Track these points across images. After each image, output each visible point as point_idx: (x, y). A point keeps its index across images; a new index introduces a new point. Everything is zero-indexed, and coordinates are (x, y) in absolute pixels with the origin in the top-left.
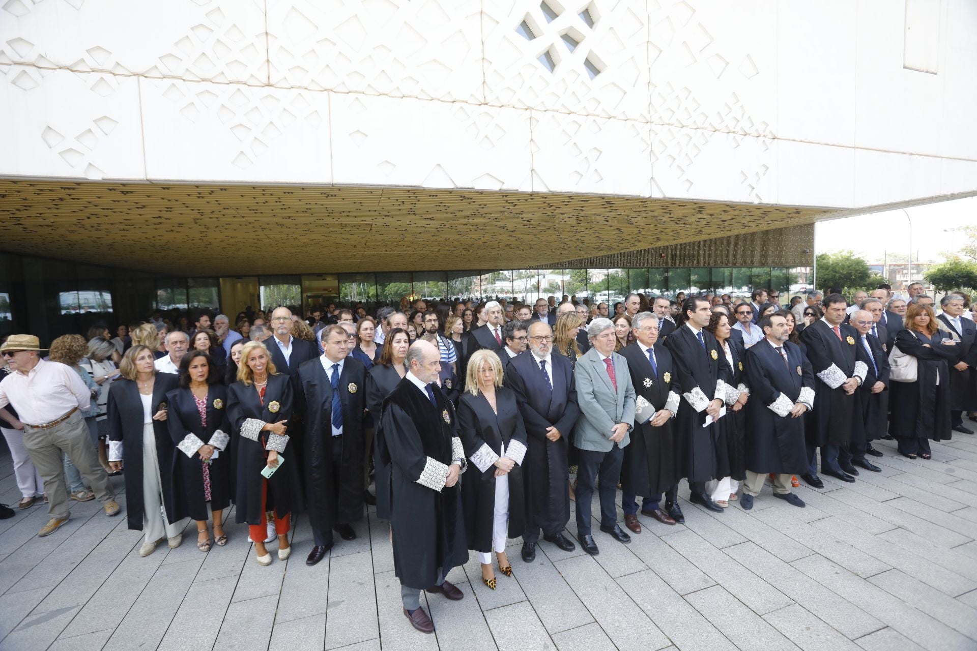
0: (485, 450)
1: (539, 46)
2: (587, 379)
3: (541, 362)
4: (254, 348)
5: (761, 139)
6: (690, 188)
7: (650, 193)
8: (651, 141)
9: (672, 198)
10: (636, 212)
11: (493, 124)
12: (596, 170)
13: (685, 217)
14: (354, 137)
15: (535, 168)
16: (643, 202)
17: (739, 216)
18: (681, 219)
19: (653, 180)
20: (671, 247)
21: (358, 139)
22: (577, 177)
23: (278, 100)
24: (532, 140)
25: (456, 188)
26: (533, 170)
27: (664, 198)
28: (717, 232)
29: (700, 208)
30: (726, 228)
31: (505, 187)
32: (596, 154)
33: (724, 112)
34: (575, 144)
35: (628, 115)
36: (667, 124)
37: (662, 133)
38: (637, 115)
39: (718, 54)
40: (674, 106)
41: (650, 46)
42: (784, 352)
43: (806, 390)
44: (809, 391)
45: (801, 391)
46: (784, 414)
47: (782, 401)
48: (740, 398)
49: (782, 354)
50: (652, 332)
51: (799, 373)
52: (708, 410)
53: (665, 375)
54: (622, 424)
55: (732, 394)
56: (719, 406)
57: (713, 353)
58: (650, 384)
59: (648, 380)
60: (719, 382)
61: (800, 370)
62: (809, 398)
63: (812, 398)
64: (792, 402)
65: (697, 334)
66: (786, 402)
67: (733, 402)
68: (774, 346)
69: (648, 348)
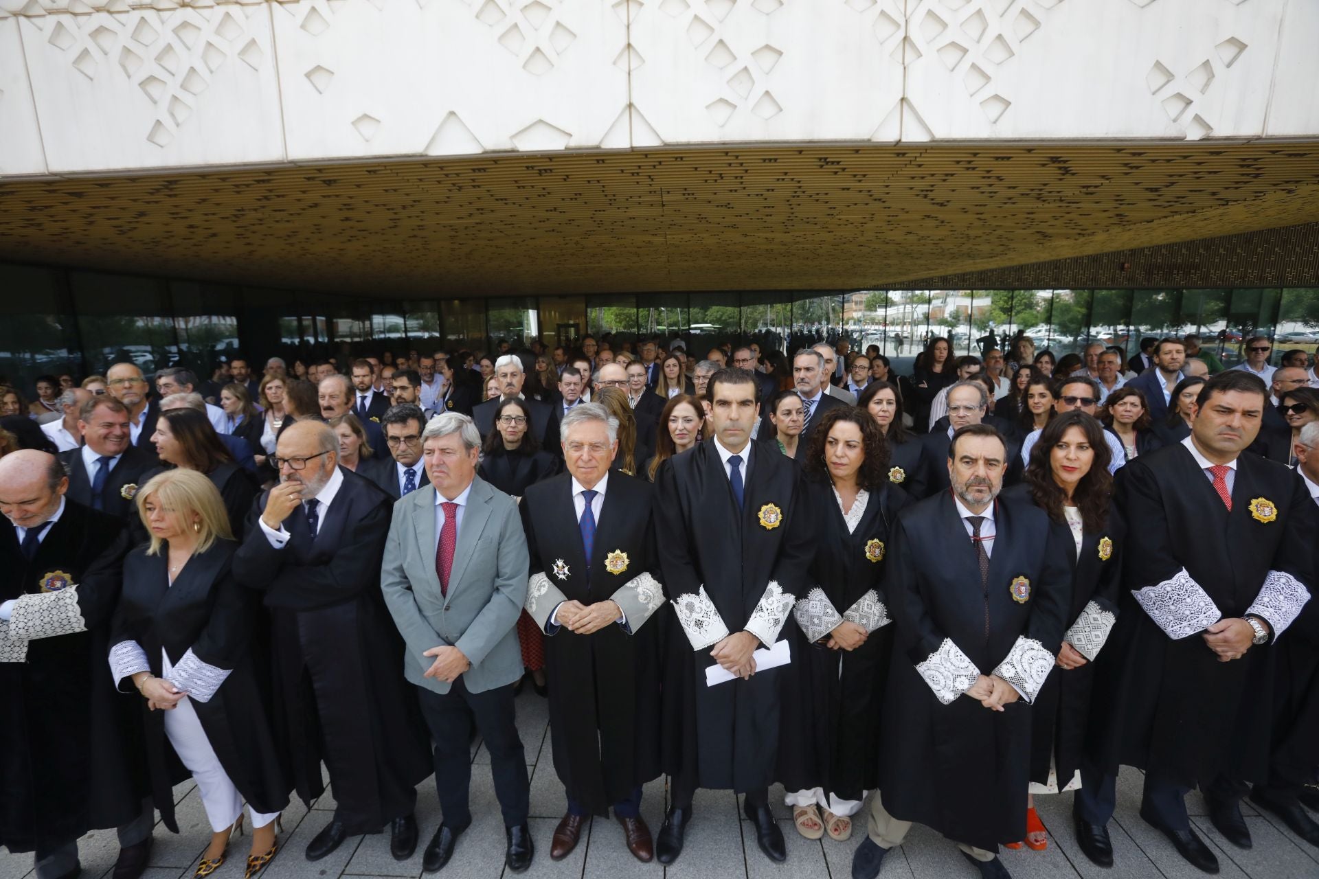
6: (1002, 114)
7: (898, 132)
8: (905, 16)
9: (954, 141)
10: (913, 178)
11: (550, 24)
12: (767, 93)
13: (1045, 185)
14: (313, 78)
15: (634, 101)
16: (898, 154)
17: (1181, 176)
18: (1041, 190)
19: (907, 102)
20: (1146, 251)
21: (320, 79)
22: (724, 112)
23: (199, 29)
24: (629, 45)
25: (485, 152)
26: (630, 105)
27: (934, 141)
28: (1166, 217)
29: (1054, 162)
30: (1178, 207)
31: (574, 143)
32: (769, 58)
34: (721, 42)
42: (988, 531)
43: (1026, 648)
44: (1033, 653)
45: (1014, 647)
46: (946, 698)
47: (943, 662)
48: (834, 634)
49: (981, 536)
50: (582, 455)
51: (1014, 595)
52: (712, 653)
53: (610, 555)
54: (450, 648)
55: (819, 618)
56: (741, 651)
57: (764, 513)
58: (564, 574)
59: (560, 563)
60: (774, 586)
61: (1023, 589)
62: (1029, 672)
63: (1040, 673)
64: (976, 671)
65: (729, 461)
66: (954, 668)
67: (814, 637)
68: (965, 512)
69: (584, 490)
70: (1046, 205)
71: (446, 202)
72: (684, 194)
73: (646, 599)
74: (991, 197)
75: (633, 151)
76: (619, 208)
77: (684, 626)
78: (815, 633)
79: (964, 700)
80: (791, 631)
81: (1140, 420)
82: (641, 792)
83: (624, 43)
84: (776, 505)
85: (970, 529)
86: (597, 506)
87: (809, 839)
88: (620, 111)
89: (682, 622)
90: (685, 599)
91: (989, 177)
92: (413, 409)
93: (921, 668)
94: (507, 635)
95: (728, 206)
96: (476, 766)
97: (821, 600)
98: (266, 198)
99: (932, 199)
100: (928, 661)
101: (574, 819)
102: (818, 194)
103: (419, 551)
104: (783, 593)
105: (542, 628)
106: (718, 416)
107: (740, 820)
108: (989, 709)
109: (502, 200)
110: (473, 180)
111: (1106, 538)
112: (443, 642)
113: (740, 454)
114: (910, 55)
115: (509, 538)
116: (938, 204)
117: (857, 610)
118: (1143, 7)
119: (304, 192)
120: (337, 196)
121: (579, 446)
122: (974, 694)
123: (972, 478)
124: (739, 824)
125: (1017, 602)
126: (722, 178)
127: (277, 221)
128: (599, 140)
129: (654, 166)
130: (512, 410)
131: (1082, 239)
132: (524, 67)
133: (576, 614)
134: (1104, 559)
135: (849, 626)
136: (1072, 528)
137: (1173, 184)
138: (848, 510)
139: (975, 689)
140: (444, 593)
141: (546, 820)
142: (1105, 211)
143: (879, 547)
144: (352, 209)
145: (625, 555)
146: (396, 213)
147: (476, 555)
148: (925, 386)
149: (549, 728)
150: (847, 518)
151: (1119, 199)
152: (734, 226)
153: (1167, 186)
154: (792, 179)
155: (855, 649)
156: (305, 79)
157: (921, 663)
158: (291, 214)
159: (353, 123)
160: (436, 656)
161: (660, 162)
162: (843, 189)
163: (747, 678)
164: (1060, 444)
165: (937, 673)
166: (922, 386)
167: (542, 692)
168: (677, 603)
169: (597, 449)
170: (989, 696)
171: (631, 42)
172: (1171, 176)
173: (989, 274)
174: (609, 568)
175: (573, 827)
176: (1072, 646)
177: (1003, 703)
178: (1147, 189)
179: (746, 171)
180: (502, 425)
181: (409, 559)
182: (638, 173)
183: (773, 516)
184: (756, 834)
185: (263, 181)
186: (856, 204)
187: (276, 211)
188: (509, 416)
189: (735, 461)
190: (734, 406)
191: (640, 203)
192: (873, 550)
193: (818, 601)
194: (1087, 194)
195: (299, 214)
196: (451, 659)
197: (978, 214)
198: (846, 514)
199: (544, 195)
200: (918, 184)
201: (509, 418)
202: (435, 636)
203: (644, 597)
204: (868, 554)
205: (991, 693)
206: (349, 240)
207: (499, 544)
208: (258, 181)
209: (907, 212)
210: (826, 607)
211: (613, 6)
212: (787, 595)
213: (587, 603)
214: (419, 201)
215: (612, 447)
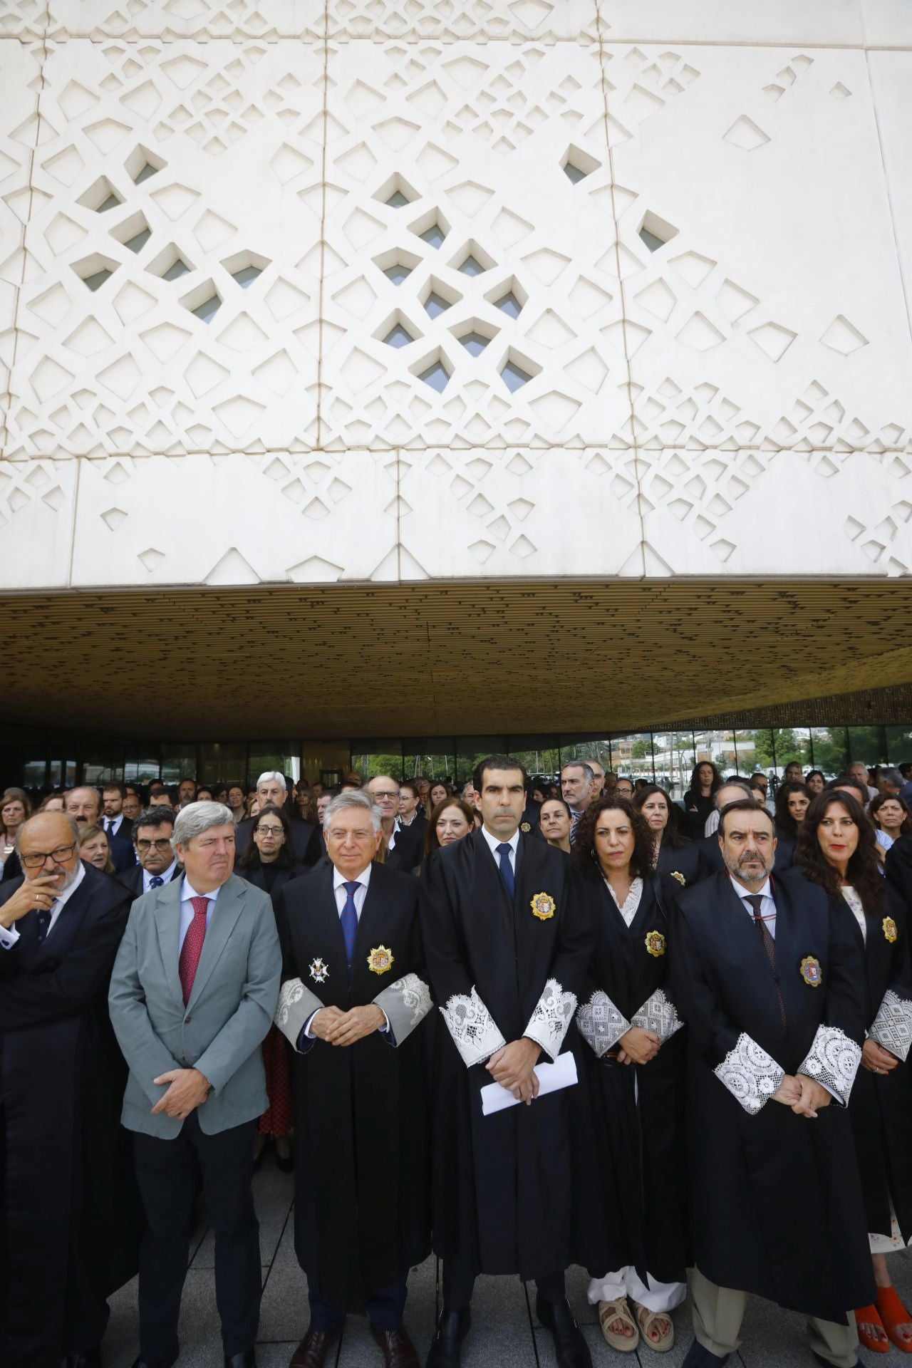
1: (417, 351)
5: (890, 457)
6: (730, 555)
7: (642, 570)
8: (637, 478)
9: (692, 576)
10: (661, 612)
11: (330, 478)
12: (523, 536)
13: (780, 618)
14: (108, 518)
15: (402, 541)
16: (645, 589)
17: (894, 610)
18: (777, 623)
19: (647, 545)
20: (887, 690)
21: (114, 520)
22: (483, 552)
23: (10, 477)
24: (399, 497)
25: (262, 583)
26: (399, 545)
27: (674, 576)
28: (892, 650)
29: (783, 597)
30: (899, 640)
31: (345, 576)
32: (522, 510)
33: (796, 416)
34: (480, 495)
35: (588, 439)
36: (669, 447)
37: (660, 463)
38: (605, 438)
39: (771, 324)
40: (684, 416)
41: (628, 328)
42: (768, 909)
43: (829, 1038)
44: (836, 1043)
45: (816, 1038)
46: (753, 1106)
47: (743, 1062)
48: (624, 1044)
49: (762, 915)
50: (345, 842)
51: (806, 978)
52: (488, 1066)
53: (374, 952)
54: (186, 1071)
55: (605, 1025)
56: (521, 1061)
57: (537, 902)
58: (322, 975)
59: (318, 963)
60: (553, 985)
61: (813, 970)
62: (836, 1066)
63: (848, 1067)
64: (780, 1071)
65: (498, 849)
66: (755, 1067)
67: (601, 1048)
68: (742, 892)
69: (346, 881)
70: (785, 639)
71: (218, 634)
72: (449, 629)
73: (412, 1003)
74: (734, 631)
75: (401, 584)
76: (386, 643)
77: (455, 1036)
78: (601, 1043)
79: (772, 1106)
80: (575, 1041)
81: (905, 823)
82: (406, 1289)
83: (394, 495)
84: (548, 894)
85: (750, 909)
86: (359, 898)
87: (621, 1352)
88: (390, 549)
89: (453, 1032)
90: (456, 1001)
91: (729, 611)
92: (168, 812)
93: (721, 1072)
94: (253, 1053)
95: (491, 641)
96: (194, 1272)
97: (604, 1004)
98: (41, 625)
99: (682, 634)
100: (726, 1062)
101: (318, 1338)
102: (575, 629)
103: (160, 954)
104: (563, 991)
105: (293, 1041)
106: (489, 803)
107: (532, 1328)
108: (802, 1115)
109: (273, 632)
110: (247, 611)
111: (888, 918)
112: (178, 1065)
113: (509, 842)
114: (644, 509)
115: (260, 938)
116: (687, 638)
117: (645, 1013)
118: (828, 477)
119: (80, 619)
120: (112, 624)
121: (341, 833)
122: (782, 1098)
123: (744, 853)
124: (531, 1335)
125: (810, 986)
126: (485, 612)
127: (46, 650)
128: (369, 574)
129: (421, 600)
130: (270, 820)
131: (825, 674)
132: (303, 512)
133: (335, 1020)
134: (891, 941)
135: (638, 1034)
136: (852, 909)
137: (889, 617)
138: (623, 901)
139: (781, 1092)
140: (186, 1001)
141: (280, 1345)
142: (838, 644)
143: (659, 939)
144: (125, 638)
145: (389, 952)
146: (167, 644)
147: (225, 954)
148: (696, 810)
149: (292, 1214)
150: (622, 911)
151: (847, 633)
152: (498, 663)
153: (885, 620)
154: (551, 613)
155: (649, 1062)
156: (101, 519)
157: (719, 1065)
158: (62, 643)
159: (139, 556)
160: (169, 1083)
161: (426, 596)
162: (599, 624)
163: (529, 1103)
164: (825, 820)
165: (738, 1076)
166: (692, 810)
167: (286, 1166)
168: (446, 1008)
169: (362, 836)
170: (799, 1100)
171: (400, 494)
172: (886, 610)
173: (747, 714)
174: (372, 967)
175: (315, 1351)
176: (879, 1045)
177: (815, 1108)
178: (869, 623)
179: (507, 605)
180: (259, 837)
181: (146, 964)
182: (405, 607)
183: (546, 905)
184: (554, 1349)
185: (42, 607)
186: (611, 639)
187: (47, 638)
188: (266, 826)
189: (505, 849)
190: (505, 792)
191: (406, 638)
192: (653, 943)
193: (602, 1006)
194: (819, 627)
195: (70, 643)
196: (187, 1085)
197: (725, 648)
198: (621, 907)
199: (314, 628)
200: (664, 617)
201: (266, 828)
202: (170, 1058)
203: (410, 1000)
204: (648, 948)
205: (801, 1095)
206: (116, 673)
207: (251, 942)
208: (37, 607)
209: (660, 647)
210: (611, 1011)
211: (385, 467)
212: (567, 994)
213: (345, 1008)
214: (192, 632)
215: (375, 835)
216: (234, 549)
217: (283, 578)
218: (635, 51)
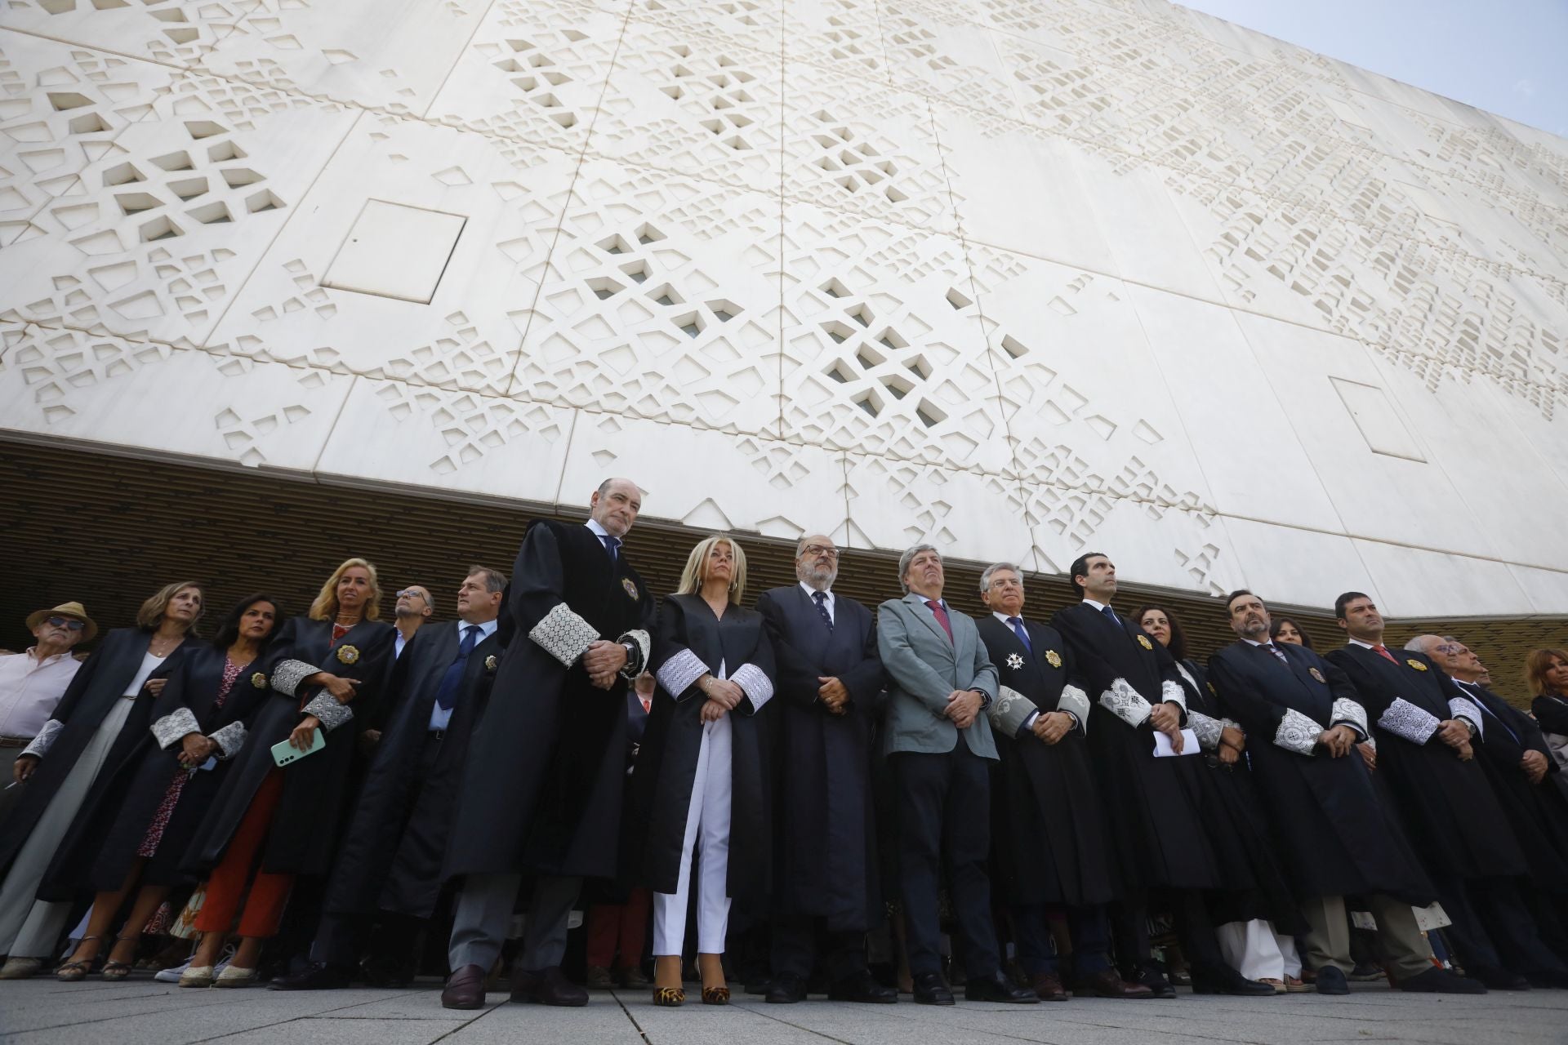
0: (685, 657)
1: (853, 389)
2: (895, 621)
3: (814, 594)
4: (356, 565)
5: (1194, 513)
8: (1023, 501)
11: (792, 462)
12: (944, 528)
14: (599, 457)
15: (850, 517)
19: (1037, 550)
21: (604, 459)
22: (915, 535)
23: (512, 411)
24: (846, 485)
32: (942, 509)
33: (1127, 477)
34: (910, 494)
35: (985, 467)
36: (1043, 483)
37: (1039, 493)
38: (999, 470)
39: (1098, 417)
40: (1051, 464)
41: (1003, 402)
45: (1333, 706)
46: (1306, 748)
47: (1295, 720)
53: (1048, 653)
58: (1019, 664)
59: (1014, 655)
65: (1103, 611)
66: (1303, 722)
69: (1008, 617)
83: (843, 483)
88: (841, 522)
93: (1277, 740)
100: (1283, 723)
114: (1031, 523)
132: (771, 482)
156: (591, 456)
165: (1294, 729)
171: (848, 483)
189: (1107, 611)
205: (1338, 737)
211: (834, 462)
216: (710, 500)
217: (752, 527)
218: (984, 249)
